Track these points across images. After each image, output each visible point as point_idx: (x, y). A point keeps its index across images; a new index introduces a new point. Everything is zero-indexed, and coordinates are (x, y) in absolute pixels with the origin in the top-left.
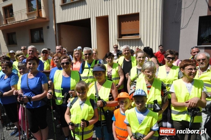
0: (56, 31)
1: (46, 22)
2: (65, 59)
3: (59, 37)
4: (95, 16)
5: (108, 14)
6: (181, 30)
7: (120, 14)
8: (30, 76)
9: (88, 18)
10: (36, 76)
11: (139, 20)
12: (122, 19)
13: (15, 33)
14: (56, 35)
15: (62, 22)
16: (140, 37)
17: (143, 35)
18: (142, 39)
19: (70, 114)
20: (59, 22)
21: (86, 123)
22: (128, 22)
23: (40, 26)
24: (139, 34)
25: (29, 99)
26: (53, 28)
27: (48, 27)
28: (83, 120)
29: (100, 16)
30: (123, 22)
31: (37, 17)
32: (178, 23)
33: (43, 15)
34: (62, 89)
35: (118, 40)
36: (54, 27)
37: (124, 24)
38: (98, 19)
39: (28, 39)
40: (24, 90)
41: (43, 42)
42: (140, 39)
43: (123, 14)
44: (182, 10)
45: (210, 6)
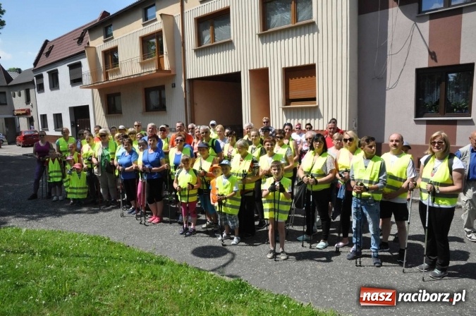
0: (186, 91)
1: (170, 77)
3: (190, 101)
4: (249, 69)
5: (269, 66)
6: (387, 92)
7: (287, 66)
8: (151, 151)
9: (236, 71)
10: (155, 152)
11: (315, 76)
12: (290, 73)
13: (119, 94)
14: (186, 99)
15: (196, 77)
16: (317, 104)
17: (321, 101)
18: (321, 108)
19: (177, 182)
20: (192, 78)
21: (191, 186)
22: (299, 78)
23: (161, 84)
24: (316, 98)
25: (150, 169)
26: (182, 87)
27: (174, 86)
28: (189, 183)
29: (255, 68)
30: (292, 79)
31: (156, 70)
32: (381, 79)
33: (167, 66)
35: (283, 109)
36: (183, 85)
37: (292, 82)
38: (252, 72)
39: (140, 105)
40: (145, 163)
41: (165, 110)
42: (317, 107)
43: (291, 65)
44: (389, 58)
45: (431, 51)
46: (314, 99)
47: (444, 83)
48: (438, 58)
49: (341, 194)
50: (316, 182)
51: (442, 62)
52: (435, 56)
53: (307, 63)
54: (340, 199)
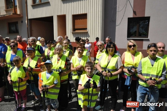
0: (28, 24)
1: (20, 18)
2: (13, 44)
3: (30, 29)
4: (57, 15)
5: (66, 14)
6: (116, 27)
7: (74, 14)
9: (51, 16)
11: (87, 19)
12: (75, 17)
14: (28, 28)
15: (33, 18)
16: (87, 31)
17: (89, 30)
18: (89, 33)
20: (31, 18)
22: (79, 19)
23: (16, 21)
24: (87, 29)
27: (22, 22)
28: (19, 78)
29: (60, 14)
30: (76, 20)
31: (13, 14)
32: (114, 21)
33: (18, 12)
34: (10, 62)
35: (72, 33)
36: (26, 22)
38: (59, 17)
41: (18, 33)
42: (87, 32)
43: (76, 14)
44: (117, 13)
45: (134, 11)
46: (86, 29)
47: (138, 24)
48: (137, 14)
49: (128, 83)
50: (112, 75)
51: (138, 15)
52: (136, 13)
53: (83, 13)
54: (126, 86)
